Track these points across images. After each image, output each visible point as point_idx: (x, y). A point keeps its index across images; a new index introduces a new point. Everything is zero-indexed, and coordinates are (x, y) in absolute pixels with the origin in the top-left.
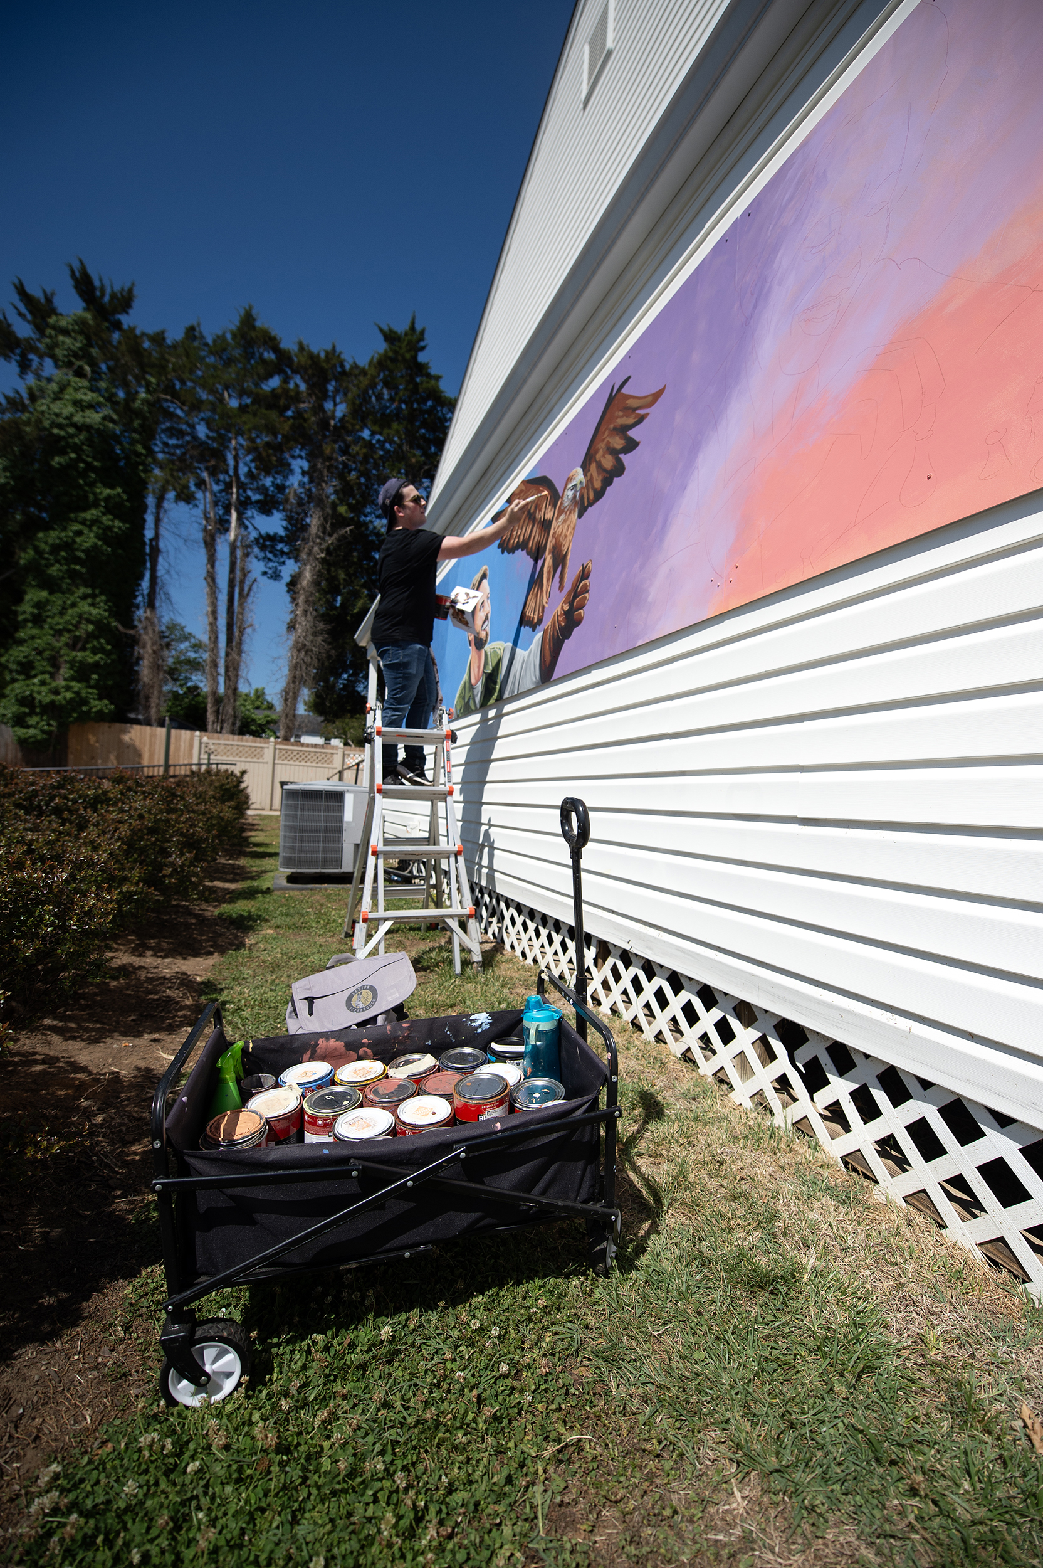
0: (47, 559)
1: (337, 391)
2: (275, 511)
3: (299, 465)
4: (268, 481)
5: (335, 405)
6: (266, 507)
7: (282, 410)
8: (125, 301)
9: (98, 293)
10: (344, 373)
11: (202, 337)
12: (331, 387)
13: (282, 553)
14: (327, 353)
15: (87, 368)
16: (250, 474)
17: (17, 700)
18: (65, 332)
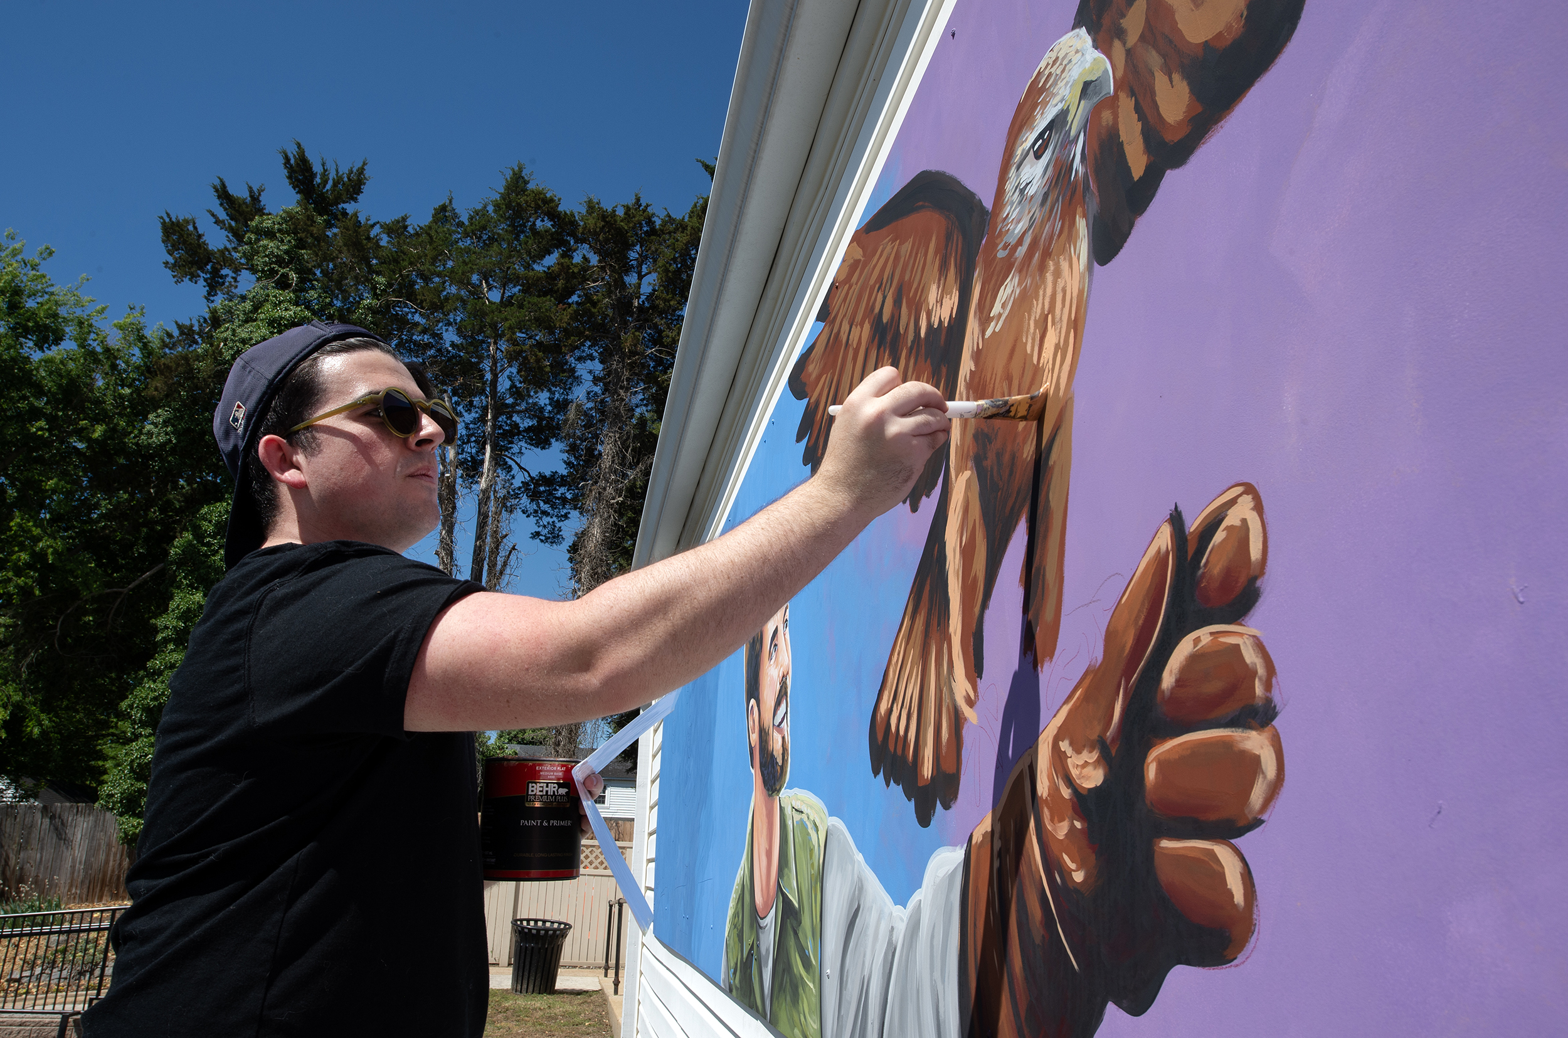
0: (209, 545)
1: (642, 259)
2: (553, 440)
3: (588, 369)
4: (543, 398)
5: (641, 277)
6: (541, 437)
7: (562, 297)
8: (354, 186)
9: (318, 180)
10: (653, 232)
11: (456, 216)
12: (633, 255)
13: (564, 500)
14: (628, 209)
15: (294, 276)
16: (514, 391)
17: (132, 770)
18: (270, 234)
